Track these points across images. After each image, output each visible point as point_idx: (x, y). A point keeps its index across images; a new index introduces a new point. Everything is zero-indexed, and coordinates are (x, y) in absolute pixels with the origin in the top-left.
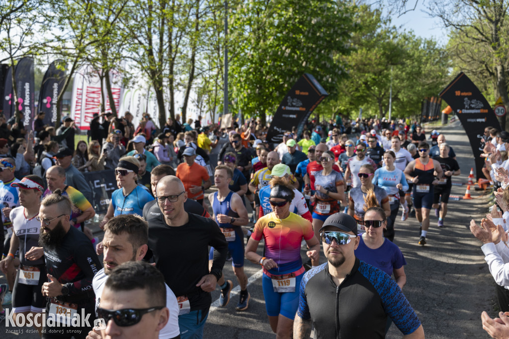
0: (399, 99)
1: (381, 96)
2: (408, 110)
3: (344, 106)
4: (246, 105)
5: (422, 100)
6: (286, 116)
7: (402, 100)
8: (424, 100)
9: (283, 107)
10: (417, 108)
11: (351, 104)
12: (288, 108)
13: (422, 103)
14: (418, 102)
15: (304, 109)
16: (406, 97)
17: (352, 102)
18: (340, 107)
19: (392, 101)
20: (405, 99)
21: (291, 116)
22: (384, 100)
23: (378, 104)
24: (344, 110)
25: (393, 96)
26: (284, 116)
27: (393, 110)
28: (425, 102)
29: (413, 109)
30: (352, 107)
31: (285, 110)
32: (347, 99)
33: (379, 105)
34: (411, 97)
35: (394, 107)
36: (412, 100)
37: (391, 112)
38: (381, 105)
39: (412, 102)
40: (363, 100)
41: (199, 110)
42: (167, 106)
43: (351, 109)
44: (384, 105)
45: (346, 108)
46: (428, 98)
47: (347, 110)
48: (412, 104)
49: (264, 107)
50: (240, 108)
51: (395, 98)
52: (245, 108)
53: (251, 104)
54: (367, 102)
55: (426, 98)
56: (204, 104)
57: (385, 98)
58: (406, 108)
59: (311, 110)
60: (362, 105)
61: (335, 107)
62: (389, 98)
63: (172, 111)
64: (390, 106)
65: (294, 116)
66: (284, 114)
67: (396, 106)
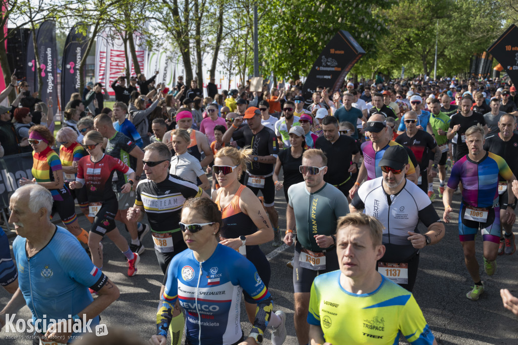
0: (446, 56)
1: (426, 53)
2: (455, 67)
3: (384, 65)
4: (278, 66)
5: (471, 57)
6: (321, 77)
7: (448, 57)
8: (473, 56)
9: (317, 68)
10: (465, 65)
11: (392, 62)
12: (322, 68)
13: (471, 59)
14: (466, 59)
15: (339, 69)
16: (453, 54)
17: (394, 60)
18: (380, 66)
19: (438, 58)
20: (452, 56)
21: (326, 77)
22: (429, 57)
23: (422, 62)
24: (384, 68)
25: (439, 53)
26: (318, 77)
27: (438, 68)
28: (474, 58)
29: (461, 66)
30: (393, 65)
31: (319, 70)
32: (388, 57)
33: (424, 63)
34: (459, 53)
35: (440, 65)
36: (459, 56)
37: (437, 70)
38: (425, 63)
39: (460, 59)
40: (405, 58)
41: (228, 73)
42: (194, 69)
43: (392, 67)
44: (429, 63)
45: (386, 68)
46: (478, 54)
47: (387, 69)
48: (460, 61)
49: (296, 68)
50: (271, 70)
51: (441, 55)
52: (277, 70)
53: (283, 65)
54: (411, 60)
55: (475, 54)
56: (233, 66)
57: (430, 56)
58: (453, 66)
59: (347, 69)
60: (405, 64)
61: (375, 65)
62: (435, 54)
63: (200, 74)
64: (435, 63)
65: (329, 77)
66: (318, 75)
67: (442, 64)
